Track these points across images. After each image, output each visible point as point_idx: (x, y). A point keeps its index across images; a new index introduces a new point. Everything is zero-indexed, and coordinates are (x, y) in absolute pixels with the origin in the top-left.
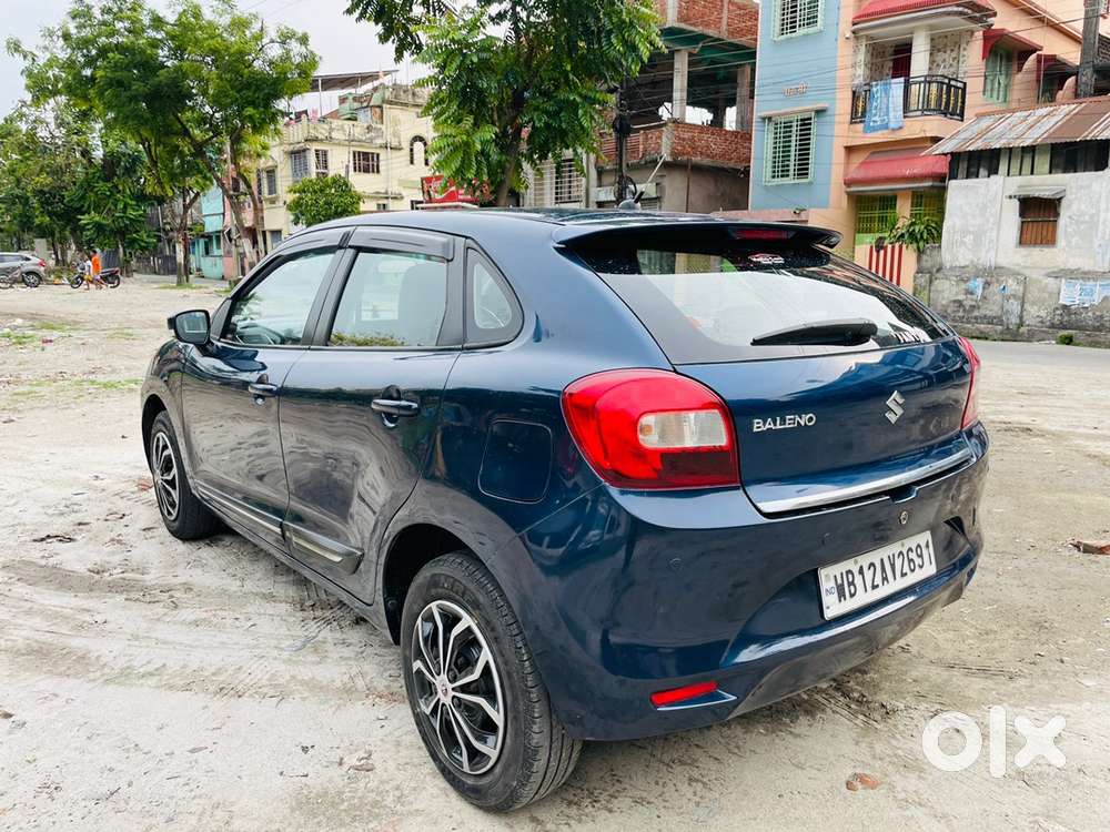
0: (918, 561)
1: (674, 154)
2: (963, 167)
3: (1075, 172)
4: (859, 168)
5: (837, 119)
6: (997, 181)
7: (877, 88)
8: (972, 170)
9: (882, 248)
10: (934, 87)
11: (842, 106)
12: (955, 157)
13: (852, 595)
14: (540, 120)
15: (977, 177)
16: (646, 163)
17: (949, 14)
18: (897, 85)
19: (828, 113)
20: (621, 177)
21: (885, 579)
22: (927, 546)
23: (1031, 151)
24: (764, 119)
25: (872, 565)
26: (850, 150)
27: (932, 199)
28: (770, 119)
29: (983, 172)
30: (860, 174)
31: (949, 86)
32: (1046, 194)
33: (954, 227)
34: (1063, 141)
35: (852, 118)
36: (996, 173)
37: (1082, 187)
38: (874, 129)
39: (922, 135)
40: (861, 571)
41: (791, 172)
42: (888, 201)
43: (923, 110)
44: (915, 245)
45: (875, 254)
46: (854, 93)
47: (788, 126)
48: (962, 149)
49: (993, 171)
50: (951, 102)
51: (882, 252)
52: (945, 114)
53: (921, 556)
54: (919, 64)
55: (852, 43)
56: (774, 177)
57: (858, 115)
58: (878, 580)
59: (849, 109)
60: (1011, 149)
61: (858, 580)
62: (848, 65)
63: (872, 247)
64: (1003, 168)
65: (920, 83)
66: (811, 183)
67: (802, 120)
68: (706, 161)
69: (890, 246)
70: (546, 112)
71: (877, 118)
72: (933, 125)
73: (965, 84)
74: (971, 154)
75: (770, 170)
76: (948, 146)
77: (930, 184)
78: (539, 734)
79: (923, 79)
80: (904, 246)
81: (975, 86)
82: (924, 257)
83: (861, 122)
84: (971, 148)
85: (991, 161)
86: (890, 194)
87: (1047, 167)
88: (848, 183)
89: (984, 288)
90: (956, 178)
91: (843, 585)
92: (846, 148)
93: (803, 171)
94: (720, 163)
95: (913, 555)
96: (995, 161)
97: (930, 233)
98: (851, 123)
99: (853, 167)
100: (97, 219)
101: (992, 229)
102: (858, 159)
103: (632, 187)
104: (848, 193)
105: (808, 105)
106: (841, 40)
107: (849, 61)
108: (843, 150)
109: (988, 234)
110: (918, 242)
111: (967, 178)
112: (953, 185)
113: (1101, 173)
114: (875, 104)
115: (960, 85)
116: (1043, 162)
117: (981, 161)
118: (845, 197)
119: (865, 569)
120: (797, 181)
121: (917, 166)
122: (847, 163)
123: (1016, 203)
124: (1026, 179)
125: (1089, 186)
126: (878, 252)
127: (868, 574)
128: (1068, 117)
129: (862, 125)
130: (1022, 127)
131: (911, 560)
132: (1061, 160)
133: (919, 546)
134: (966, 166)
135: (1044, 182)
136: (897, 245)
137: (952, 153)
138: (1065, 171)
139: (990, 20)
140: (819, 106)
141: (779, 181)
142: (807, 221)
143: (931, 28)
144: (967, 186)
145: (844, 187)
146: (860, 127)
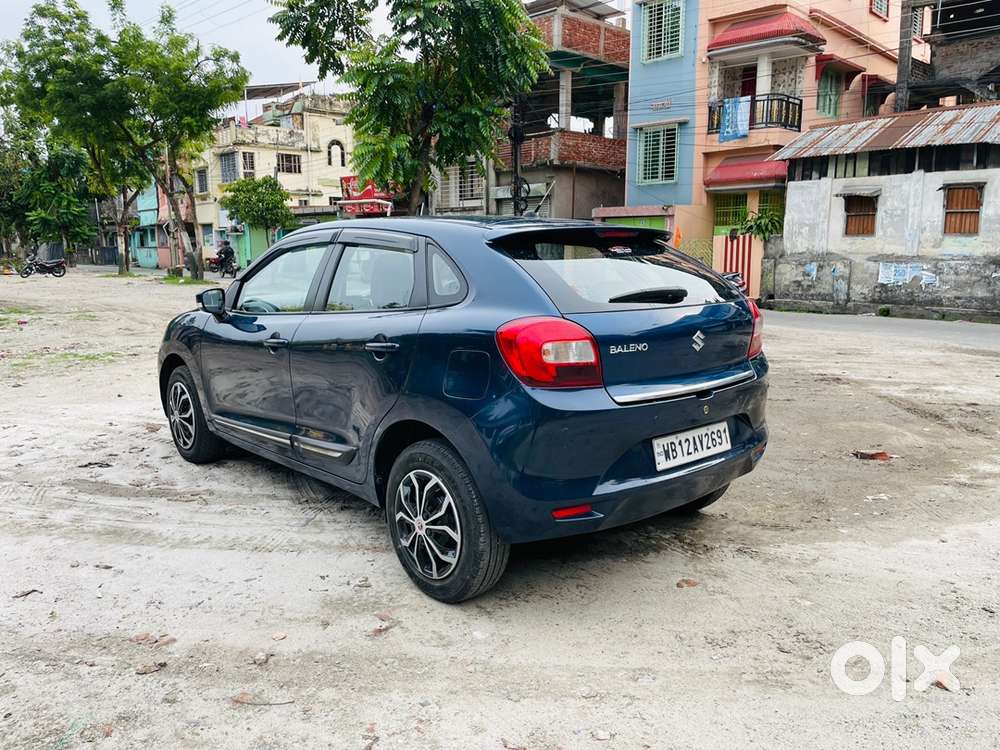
0: (718, 440)
1: (561, 158)
2: (799, 171)
3: (889, 174)
4: (715, 171)
5: (696, 130)
6: (827, 183)
7: (729, 104)
8: (807, 173)
9: (736, 238)
10: (775, 103)
11: (701, 119)
12: (793, 163)
13: (674, 458)
14: (447, 130)
15: (811, 179)
16: (538, 165)
17: (786, 43)
18: (744, 102)
19: (689, 125)
20: (517, 178)
21: (696, 449)
22: (725, 431)
23: (853, 157)
24: (636, 129)
25: (687, 440)
26: (708, 156)
27: (775, 197)
28: (641, 129)
29: (815, 175)
30: (717, 176)
31: (788, 103)
32: (865, 192)
33: (793, 219)
34: (879, 149)
35: (709, 129)
36: (825, 175)
37: (894, 186)
38: (728, 139)
39: (766, 143)
40: (680, 443)
41: (660, 175)
42: (740, 198)
43: (766, 123)
44: (762, 235)
45: (729, 243)
46: (710, 108)
47: (656, 135)
48: (798, 156)
49: (823, 174)
50: (789, 116)
51: (735, 242)
52: (785, 125)
53: (720, 437)
54: (763, 85)
55: (707, 67)
56: (645, 178)
57: (714, 126)
58: (691, 450)
59: (705, 122)
60: (837, 156)
61: (678, 449)
62: (704, 85)
63: (727, 238)
64: (831, 171)
65: (764, 100)
66: (676, 184)
67: (668, 131)
68: (588, 165)
69: (741, 237)
70: (451, 123)
71: (729, 130)
72: (774, 135)
73: (801, 101)
74: (805, 160)
75: (642, 173)
76: (786, 154)
77: (773, 184)
78: (483, 543)
79: (765, 97)
80: (753, 236)
81: (809, 103)
82: (770, 246)
83: (717, 132)
84: (805, 155)
85: (821, 166)
86: (741, 192)
87: (866, 170)
88: (707, 184)
89: (818, 271)
90: (794, 180)
91: (668, 451)
92: (704, 154)
93: (669, 174)
94: (599, 165)
95: (715, 436)
96: (824, 167)
97: (773, 224)
98: (708, 134)
99: (711, 170)
100: (43, 215)
101: (823, 222)
102: (715, 163)
103: (525, 186)
104: (707, 192)
105: (672, 118)
106: (698, 63)
107: (705, 83)
108: (702, 155)
109: (820, 226)
110: (764, 234)
111: (802, 179)
112: (791, 185)
113: (909, 175)
114: (727, 118)
115: (797, 101)
116: (863, 166)
117: (812, 166)
118: (705, 195)
119: (683, 441)
120: (664, 182)
121: (762, 171)
122: (706, 167)
123: (843, 199)
124: (850, 180)
125: (900, 186)
126: (732, 241)
127: (685, 446)
128: (882, 130)
129: (718, 135)
130: (845, 138)
131: (713, 440)
132: (877, 165)
133: (719, 431)
134: (801, 170)
135: (864, 183)
136: (747, 235)
137: (790, 159)
138: (881, 174)
139: (821, 47)
140: (682, 119)
141: (650, 182)
142: (673, 216)
143: (773, 55)
144: (802, 187)
145: (704, 187)
146: (716, 137)
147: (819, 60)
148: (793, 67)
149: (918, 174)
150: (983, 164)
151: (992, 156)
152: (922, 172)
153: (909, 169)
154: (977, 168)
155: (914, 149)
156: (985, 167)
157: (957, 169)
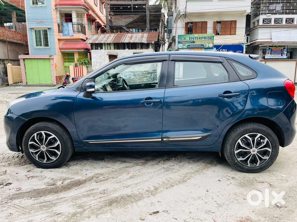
2: (94, 47)
3: (119, 49)
4: (63, 45)
5: (54, 31)
6: (103, 50)
7: (65, 24)
8: (97, 48)
9: (77, 66)
10: (80, 26)
11: (56, 28)
12: (92, 44)
15: (98, 49)
17: (82, 8)
18: (70, 24)
19: (52, 29)
23: (109, 44)
24: (31, 29)
27: (86, 53)
28: (33, 29)
29: (99, 48)
30: (64, 47)
31: (83, 26)
32: (115, 54)
33: (94, 61)
34: (117, 42)
35: (59, 32)
36: (102, 49)
37: (121, 53)
38: (66, 35)
39: (79, 38)
41: (43, 45)
42: (72, 54)
43: (78, 32)
44: (86, 66)
45: (75, 68)
46: (58, 25)
47: (39, 32)
48: (94, 42)
49: (101, 48)
50: (83, 30)
51: (77, 67)
52: (83, 33)
54: (75, 19)
55: (55, 11)
60: (105, 43)
62: (56, 18)
63: (74, 66)
64: (104, 48)
65: (76, 24)
66: (49, 48)
67: (44, 30)
69: (79, 66)
71: (66, 32)
73: (85, 26)
74: (96, 44)
75: (35, 44)
76: (90, 41)
77: (83, 50)
79: (77, 24)
80: (83, 66)
81: (87, 27)
82: (89, 69)
84: (96, 42)
86: (73, 52)
87: (113, 48)
88: (60, 49)
90: (93, 50)
92: (58, 39)
93: (47, 44)
94: (12, 40)
96: (101, 46)
97: (89, 62)
99: (61, 45)
101: (103, 62)
102: (62, 43)
104: (61, 52)
105: (45, 26)
106: (52, 10)
107: (55, 16)
108: (57, 40)
109: (103, 63)
110: (86, 65)
111: (96, 49)
114: (65, 28)
116: (112, 47)
117: (98, 46)
118: (60, 53)
120: (45, 47)
121: (81, 45)
122: (59, 43)
123: (108, 56)
124: (109, 51)
125: (123, 53)
126: (76, 67)
128: (114, 37)
130: (105, 38)
132: (116, 47)
134: (95, 47)
135: (114, 52)
136: (81, 66)
138: (117, 49)
139: (89, 11)
140: (49, 27)
141: (38, 47)
142: (53, 59)
143: (76, 11)
144: (96, 52)
145: (59, 50)
146: (62, 34)
147: (87, 15)
148: (81, 16)
149: (127, 50)
150: (142, 48)
151: (144, 46)
152: (128, 49)
153: (124, 49)
154: (140, 49)
155: (125, 43)
156: (142, 49)
157: (136, 49)
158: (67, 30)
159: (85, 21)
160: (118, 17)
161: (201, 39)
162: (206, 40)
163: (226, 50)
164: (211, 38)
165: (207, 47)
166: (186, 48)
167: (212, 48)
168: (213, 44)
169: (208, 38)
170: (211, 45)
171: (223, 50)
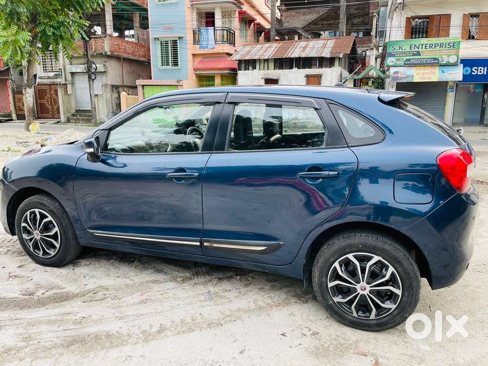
1: (111, 51)
2: (243, 66)
3: (283, 69)
4: (198, 63)
5: (188, 42)
6: (256, 71)
7: (203, 30)
8: (247, 67)
10: (225, 32)
11: (189, 37)
12: (240, 62)
14: (50, 31)
15: (249, 70)
16: (97, 54)
17: (229, 2)
18: (211, 29)
19: (184, 39)
20: (88, 61)
23: (267, 61)
24: (155, 39)
26: (194, 55)
28: (158, 39)
29: (251, 68)
30: (200, 66)
31: (230, 32)
32: (275, 78)
34: (279, 57)
35: (194, 42)
36: (255, 69)
37: (285, 75)
38: (203, 48)
39: (223, 51)
41: (170, 64)
42: (211, 78)
43: (222, 42)
46: (194, 31)
47: (167, 43)
48: (243, 58)
49: (254, 68)
50: (230, 39)
52: (230, 44)
54: (218, 22)
55: (190, 10)
56: (163, 65)
57: (196, 41)
59: (192, 38)
60: (260, 60)
62: (191, 20)
64: (258, 67)
65: (220, 30)
66: (180, 69)
67: (173, 41)
68: (126, 56)
70: (52, 26)
71: (204, 43)
72: (227, 48)
73: (234, 32)
74: (246, 61)
75: (160, 62)
76: (237, 57)
77: (228, 72)
79: (221, 28)
81: (237, 33)
83: (197, 44)
84: (246, 58)
85: (253, 64)
86: (212, 75)
87: (273, 67)
88: (195, 70)
89: (255, 114)
90: (241, 70)
93: (176, 64)
94: (131, 57)
96: (255, 64)
98: (194, 44)
99: (196, 63)
102: (198, 59)
103: (94, 66)
104: (196, 74)
105: (174, 35)
106: (186, 8)
107: (190, 18)
108: (191, 56)
111: (245, 70)
112: (240, 72)
113: (291, 70)
114: (203, 37)
115: (232, 32)
116: (271, 65)
117: (250, 64)
118: (194, 76)
120: (173, 68)
121: (223, 64)
122: (194, 61)
123: (264, 80)
124: (266, 71)
125: (288, 75)
128: (277, 49)
130: (262, 51)
132: (277, 65)
135: (273, 73)
137: (239, 60)
138: (279, 69)
139: (242, 7)
140: (180, 35)
141: (165, 67)
142: (182, 85)
143: (221, 8)
144: (245, 74)
145: (193, 71)
146: (198, 46)
147: (240, 13)
148: (229, 15)
149: (295, 70)
150: (321, 66)
151: (324, 63)
152: (297, 68)
153: (291, 68)
154: (319, 68)
155: (293, 58)
156: (322, 68)
157: (311, 68)
158: (207, 39)
159: (236, 24)
160: (293, 13)
161: (433, 47)
162: (444, 49)
163: (486, 68)
164: (453, 45)
165: (445, 62)
166: (403, 64)
167: (455, 65)
168: (458, 57)
169: (448, 45)
170: (453, 59)
171: (479, 68)
